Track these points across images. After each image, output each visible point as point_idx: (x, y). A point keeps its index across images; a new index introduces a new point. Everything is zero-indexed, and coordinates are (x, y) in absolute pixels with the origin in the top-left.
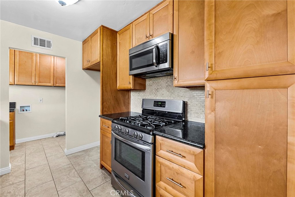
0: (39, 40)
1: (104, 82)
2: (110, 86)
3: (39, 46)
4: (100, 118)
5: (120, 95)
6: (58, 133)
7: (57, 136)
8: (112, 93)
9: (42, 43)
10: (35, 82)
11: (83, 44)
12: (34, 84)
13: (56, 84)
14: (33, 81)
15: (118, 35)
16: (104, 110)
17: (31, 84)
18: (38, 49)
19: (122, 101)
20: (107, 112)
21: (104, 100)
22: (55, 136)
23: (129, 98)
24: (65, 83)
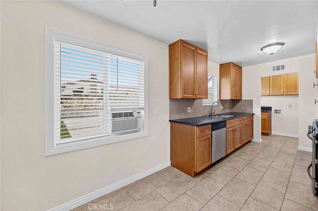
0: (276, 67)
3: (276, 71)
10: (283, 92)
12: (282, 94)
14: (282, 92)
17: (280, 94)
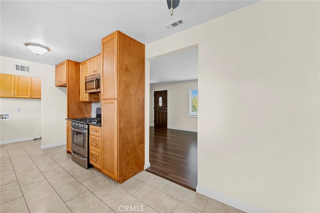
0: (20, 67)
1: (69, 97)
2: (74, 99)
3: (20, 71)
4: (66, 120)
5: (83, 105)
6: (35, 137)
7: (34, 140)
8: (76, 104)
9: (23, 68)
10: (14, 95)
11: (56, 68)
12: (13, 97)
13: (34, 96)
14: (12, 94)
15: (81, 65)
16: (69, 115)
17: (10, 96)
18: (19, 73)
19: (84, 109)
20: (72, 117)
21: (69, 108)
22: (32, 140)
23: (91, 107)
24: (41, 96)
